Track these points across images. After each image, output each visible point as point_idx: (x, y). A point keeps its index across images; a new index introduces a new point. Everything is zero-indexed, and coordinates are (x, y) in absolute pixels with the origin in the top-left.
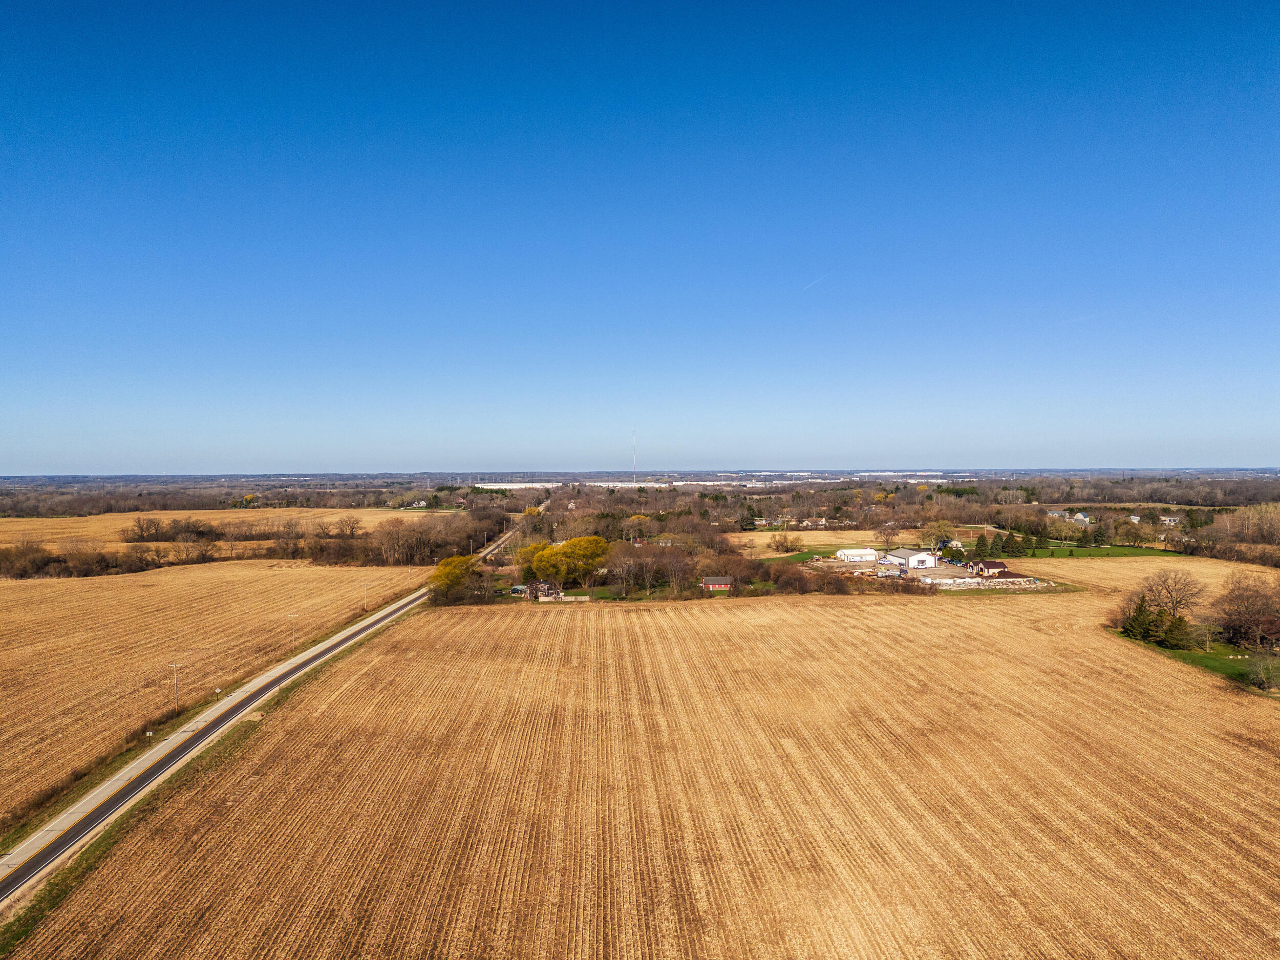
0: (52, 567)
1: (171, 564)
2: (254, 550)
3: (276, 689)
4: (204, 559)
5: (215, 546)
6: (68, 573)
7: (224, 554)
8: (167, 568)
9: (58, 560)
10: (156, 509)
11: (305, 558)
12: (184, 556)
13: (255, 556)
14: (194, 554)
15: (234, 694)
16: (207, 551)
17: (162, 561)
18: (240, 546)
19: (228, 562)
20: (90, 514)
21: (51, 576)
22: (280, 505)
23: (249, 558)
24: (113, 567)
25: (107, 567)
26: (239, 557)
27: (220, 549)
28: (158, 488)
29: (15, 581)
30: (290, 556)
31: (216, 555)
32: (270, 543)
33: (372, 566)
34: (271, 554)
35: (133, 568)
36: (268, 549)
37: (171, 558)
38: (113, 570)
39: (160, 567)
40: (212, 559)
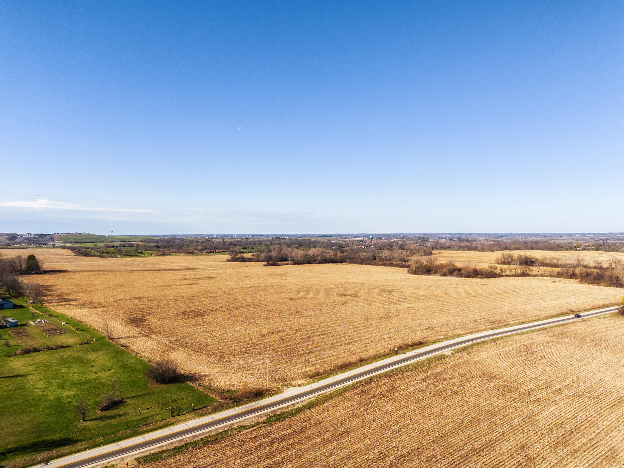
0: (456, 273)
1: (507, 276)
2: (550, 272)
3: (471, 343)
4: (524, 275)
5: (530, 269)
6: (461, 275)
7: (534, 273)
8: (505, 277)
9: (460, 270)
10: (527, 249)
11: (577, 279)
12: (514, 273)
13: (551, 276)
14: (519, 272)
15: (451, 340)
16: (526, 271)
17: (503, 274)
18: (543, 269)
19: (534, 277)
20: (497, 250)
21: (455, 276)
22: (592, 250)
23: (547, 276)
24: (480, 275)
25: (477, 274)
26: (542, 275)
27: (532, 270)
28: (538, 239)
29: (441, 277)
30: (569, 277)
31: (530, 273)
32: (558, 269)
33: (614, 287)
34: (559, 275)
35: (488, 276)
36: (558, 272)
37: (508, 273)
38: (479, 276)
39: (502, 277)
40: (528, 275)
